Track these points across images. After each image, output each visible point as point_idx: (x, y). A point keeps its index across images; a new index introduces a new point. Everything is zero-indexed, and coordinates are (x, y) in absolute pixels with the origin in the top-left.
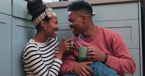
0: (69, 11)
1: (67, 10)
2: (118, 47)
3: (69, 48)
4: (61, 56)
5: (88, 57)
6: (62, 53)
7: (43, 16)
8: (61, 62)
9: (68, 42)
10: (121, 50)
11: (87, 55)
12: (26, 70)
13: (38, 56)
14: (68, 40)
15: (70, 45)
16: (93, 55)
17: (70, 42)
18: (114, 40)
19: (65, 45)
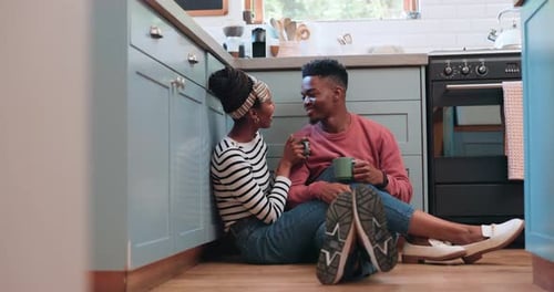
0: (304, 76)
1: (301, 74)
2: (391, 154)
4: (287, 170)
5: (356, 176)
7: (250, 101)
8: (289, 183)
9: (298, 143)
10: (394, 161)
11: (353, 173)
12: (218, 194)
13: (247, 171)
15: (304, 148)
19: (294, 149)
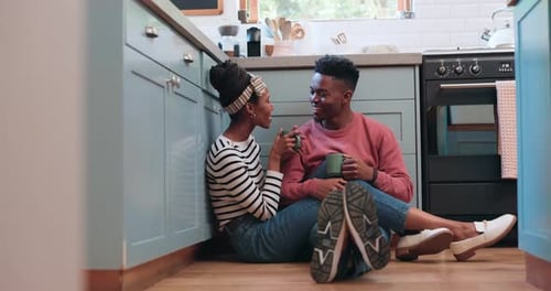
3: (294, 148)
4: (278, 165)
5: (345, 172)
6: (278, 157)
7: (246, 94)
8: (280, 176)
11: (342, 170)
13: (243, 170)
14: (291, 133)
15: (295, 142)
16: (355, 169)
17: (294, 136)
18: (385, 139)
19: (286, 142)
